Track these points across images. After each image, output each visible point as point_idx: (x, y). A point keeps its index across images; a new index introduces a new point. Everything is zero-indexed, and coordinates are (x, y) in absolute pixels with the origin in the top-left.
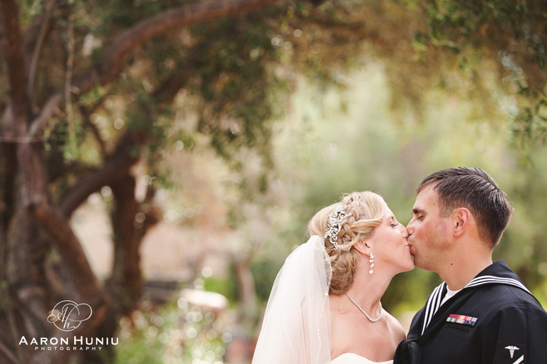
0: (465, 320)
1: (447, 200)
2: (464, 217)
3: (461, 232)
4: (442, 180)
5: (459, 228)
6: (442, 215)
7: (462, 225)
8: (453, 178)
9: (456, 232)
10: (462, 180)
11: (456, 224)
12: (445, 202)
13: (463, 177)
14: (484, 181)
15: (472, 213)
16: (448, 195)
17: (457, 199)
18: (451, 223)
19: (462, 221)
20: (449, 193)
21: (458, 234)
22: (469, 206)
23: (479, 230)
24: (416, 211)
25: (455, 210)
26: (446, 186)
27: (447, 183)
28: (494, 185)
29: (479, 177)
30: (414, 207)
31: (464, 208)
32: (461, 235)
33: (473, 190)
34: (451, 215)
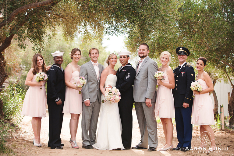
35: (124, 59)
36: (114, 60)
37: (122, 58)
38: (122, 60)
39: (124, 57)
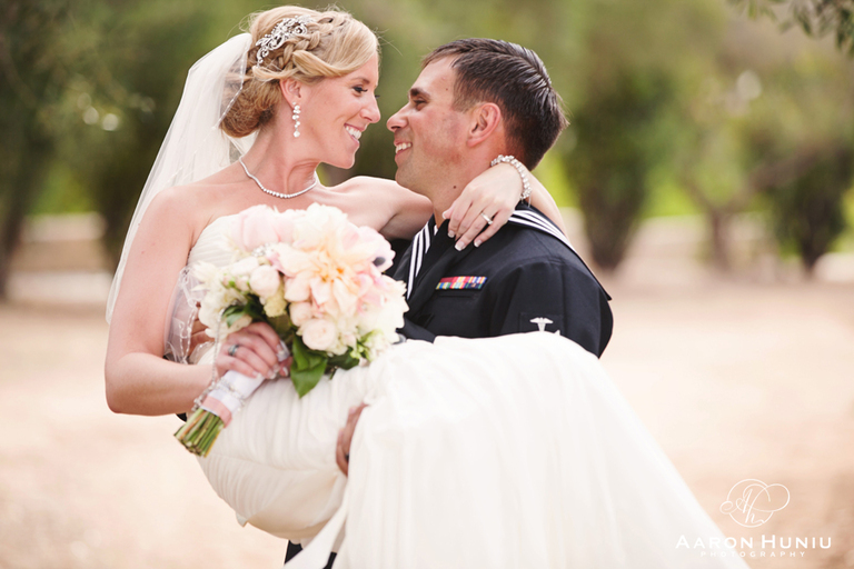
0: (466, 283)
1: (468, 86)
2: (490, 119)
3: (479, 139)
4: (468, 54)
5: (478, 132)
6: (457, 106)
7: (483, 129)
8: (487, 55)
9: (471, 138)
10: (498, 61)
11: (474, 126)
12: (465, 89)
13: (500, 56)
14: (531, 70)
15: (503, 114)
16: (472, 79)
17: (485, 88)
18: (467, 122)
19: (486, 124)
20: (475, 76)
21: (474, 141)
22: (501, 103)
23: (508, 143)
24: (415, 93)
25: (478, 104)
26: (472, 65)
27: (474, 60)
28: (546, 80)
29: (525, 62)
30: (414, 86)
31: (494, 105)
32: (479, 144)
33: (513, 80)
34: (471, 110)
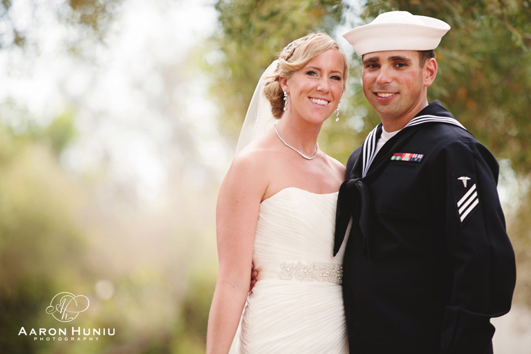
0: (411, 157)
35: (394, 73)
36: (324, 83)
37: (386, 73)
38: (384, 85)
39: (399, 62)
